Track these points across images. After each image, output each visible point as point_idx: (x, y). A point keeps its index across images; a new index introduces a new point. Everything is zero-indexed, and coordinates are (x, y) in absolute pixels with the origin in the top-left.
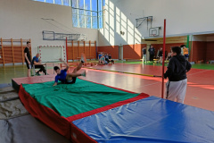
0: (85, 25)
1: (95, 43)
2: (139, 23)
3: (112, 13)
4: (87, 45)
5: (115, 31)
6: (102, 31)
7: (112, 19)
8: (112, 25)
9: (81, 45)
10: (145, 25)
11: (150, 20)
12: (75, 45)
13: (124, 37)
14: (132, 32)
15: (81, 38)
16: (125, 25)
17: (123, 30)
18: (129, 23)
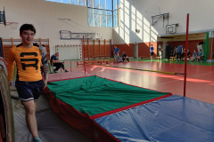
0: (100, 24)
1: (110, 41)
2: (155, 20)
3: (127, 11)
4: (102, 43)
5: (130, 29)
6: (117, 30)
7: (127, 18)
8: (127, 23)
9: (96, 43)
10: (161, 23)
11: (166, 17)
12: (91, 43)
13: (139, 35)
14: (148, 30)
15: (96, 37)
16: (140, 23)
17: (138, 28)
18: (145, 21)
